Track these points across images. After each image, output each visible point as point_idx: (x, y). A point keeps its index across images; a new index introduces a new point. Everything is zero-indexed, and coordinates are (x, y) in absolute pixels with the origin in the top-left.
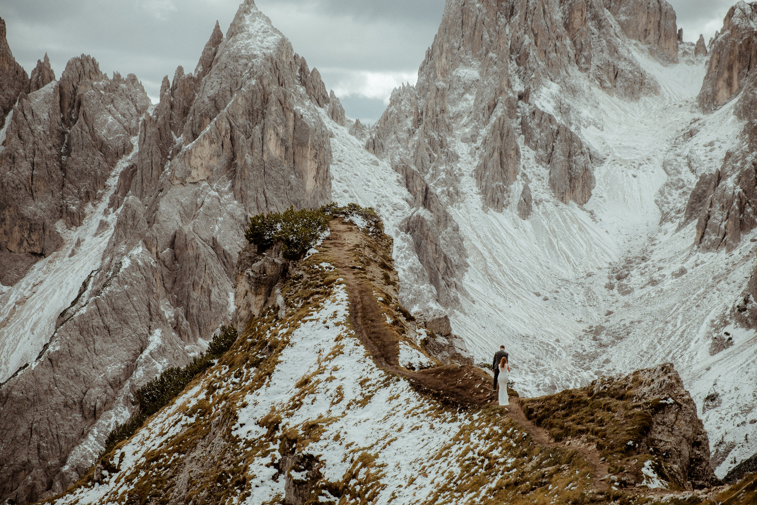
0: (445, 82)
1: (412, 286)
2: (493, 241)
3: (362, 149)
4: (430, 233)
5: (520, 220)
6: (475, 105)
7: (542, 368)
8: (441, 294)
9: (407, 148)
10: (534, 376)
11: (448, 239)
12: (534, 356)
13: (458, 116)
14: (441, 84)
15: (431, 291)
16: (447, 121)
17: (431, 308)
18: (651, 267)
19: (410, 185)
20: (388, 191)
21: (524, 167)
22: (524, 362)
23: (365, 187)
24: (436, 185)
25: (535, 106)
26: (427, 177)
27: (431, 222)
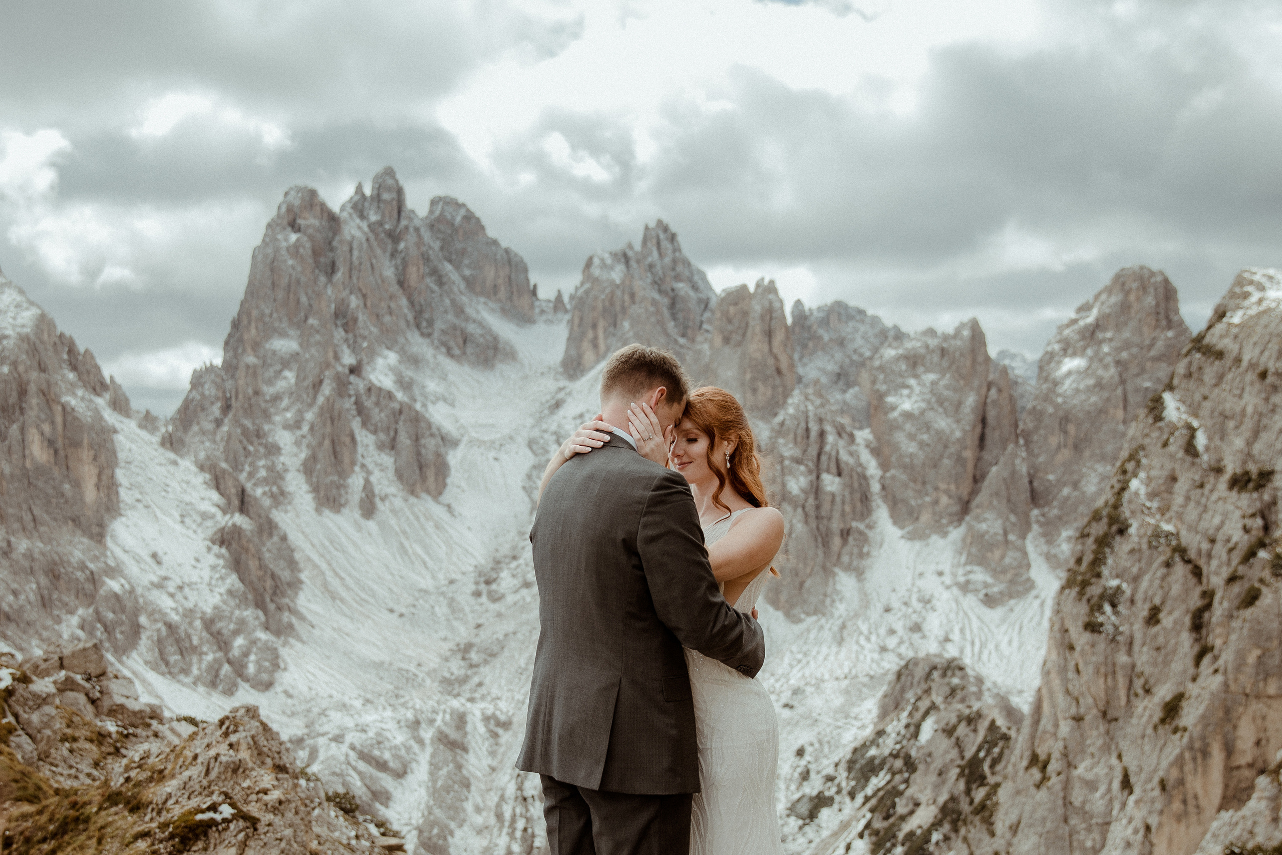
0: (257, 357)
1: (232, 613)
2: (331, 549)
3: (156, 446)
4: (251, 546)
5: (362, 521)
6: (296, 384)
7: (402, 700)
8: (271, 620)
9: (214, 442)
10: (393, 711)
11: (275, 551)
12: (391, 687)
13: (277, 398)
14: (251, 359)
15: (257, 618)
16: (263, 405)
17: (259, 639)
18: (523, 567)
19: (222, 487)
20: (193, 497)
21: (363, 456)
22: (380, 695)
23: (163, 494)
24: (255, 485)
25: (370, 381)
26: (243, 476)
27: (252, 531)
